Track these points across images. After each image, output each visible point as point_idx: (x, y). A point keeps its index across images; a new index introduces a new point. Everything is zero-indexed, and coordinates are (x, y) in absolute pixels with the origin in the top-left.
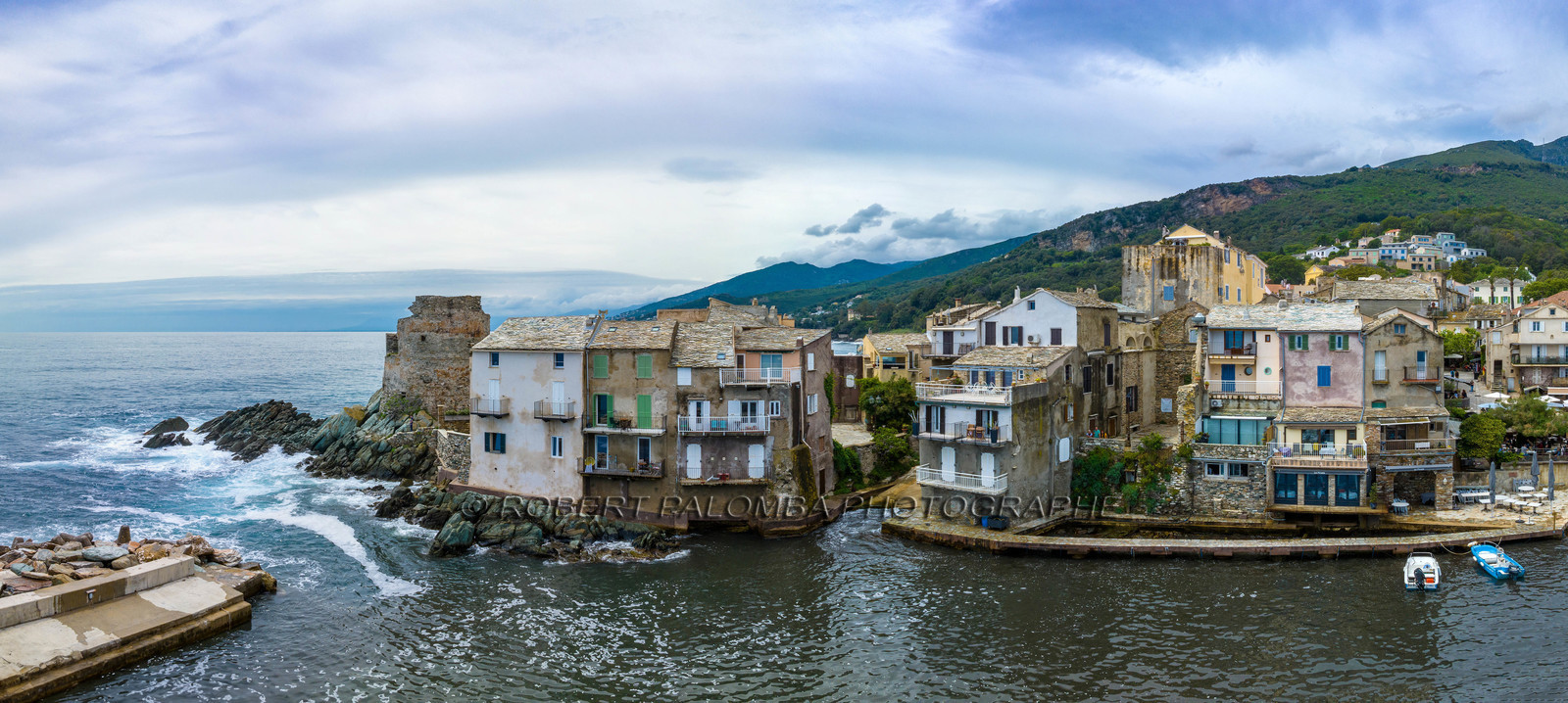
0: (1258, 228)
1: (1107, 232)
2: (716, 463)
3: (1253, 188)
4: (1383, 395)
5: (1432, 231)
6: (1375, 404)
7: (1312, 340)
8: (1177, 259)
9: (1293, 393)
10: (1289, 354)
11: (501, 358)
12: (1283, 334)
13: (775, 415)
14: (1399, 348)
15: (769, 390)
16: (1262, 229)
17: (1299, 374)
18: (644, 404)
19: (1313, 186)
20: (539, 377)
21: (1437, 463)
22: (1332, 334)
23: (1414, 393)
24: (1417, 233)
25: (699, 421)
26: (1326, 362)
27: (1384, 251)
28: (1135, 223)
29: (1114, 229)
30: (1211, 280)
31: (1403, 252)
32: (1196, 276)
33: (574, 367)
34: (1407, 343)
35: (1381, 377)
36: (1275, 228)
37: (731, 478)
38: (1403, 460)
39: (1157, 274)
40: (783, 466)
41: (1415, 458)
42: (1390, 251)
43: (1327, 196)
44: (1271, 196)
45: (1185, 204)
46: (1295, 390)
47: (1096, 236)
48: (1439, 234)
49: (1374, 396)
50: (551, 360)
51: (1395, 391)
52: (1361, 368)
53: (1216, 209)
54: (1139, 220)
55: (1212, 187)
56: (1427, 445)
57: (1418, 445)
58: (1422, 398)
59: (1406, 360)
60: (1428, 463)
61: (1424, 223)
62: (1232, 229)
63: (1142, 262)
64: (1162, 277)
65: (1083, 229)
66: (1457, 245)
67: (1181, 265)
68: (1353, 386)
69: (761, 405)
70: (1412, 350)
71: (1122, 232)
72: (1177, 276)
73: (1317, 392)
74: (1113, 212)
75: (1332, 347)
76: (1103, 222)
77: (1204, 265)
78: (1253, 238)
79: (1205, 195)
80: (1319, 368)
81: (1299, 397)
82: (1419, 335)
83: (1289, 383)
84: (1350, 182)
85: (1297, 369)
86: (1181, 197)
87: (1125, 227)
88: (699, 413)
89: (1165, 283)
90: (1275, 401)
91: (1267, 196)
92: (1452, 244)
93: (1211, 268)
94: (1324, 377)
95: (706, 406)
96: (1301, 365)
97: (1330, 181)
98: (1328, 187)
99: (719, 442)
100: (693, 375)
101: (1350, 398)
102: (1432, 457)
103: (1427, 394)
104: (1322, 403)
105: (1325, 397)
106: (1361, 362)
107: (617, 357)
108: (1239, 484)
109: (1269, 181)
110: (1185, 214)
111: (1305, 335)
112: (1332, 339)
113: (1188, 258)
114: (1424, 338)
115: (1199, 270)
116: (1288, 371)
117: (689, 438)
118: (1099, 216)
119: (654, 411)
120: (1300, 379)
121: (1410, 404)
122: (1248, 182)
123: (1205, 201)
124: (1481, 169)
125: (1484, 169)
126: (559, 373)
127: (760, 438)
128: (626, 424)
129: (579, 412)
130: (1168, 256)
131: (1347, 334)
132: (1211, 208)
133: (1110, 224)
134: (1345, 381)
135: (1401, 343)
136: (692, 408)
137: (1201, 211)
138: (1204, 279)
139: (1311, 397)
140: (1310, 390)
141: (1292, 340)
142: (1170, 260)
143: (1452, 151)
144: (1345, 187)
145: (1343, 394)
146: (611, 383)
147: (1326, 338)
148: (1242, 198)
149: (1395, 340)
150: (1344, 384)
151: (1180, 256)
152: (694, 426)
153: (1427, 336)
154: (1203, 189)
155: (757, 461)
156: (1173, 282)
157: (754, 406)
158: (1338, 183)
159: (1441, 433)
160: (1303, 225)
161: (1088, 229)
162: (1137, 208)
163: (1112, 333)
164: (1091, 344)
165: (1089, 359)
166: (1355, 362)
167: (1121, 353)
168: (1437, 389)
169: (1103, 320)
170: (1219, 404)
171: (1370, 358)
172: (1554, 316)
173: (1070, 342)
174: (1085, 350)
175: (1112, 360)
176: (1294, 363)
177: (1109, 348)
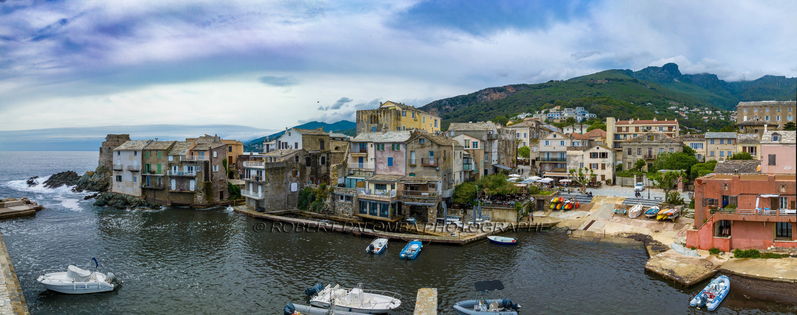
0: (508, 106)
1: (444, 108)
2: (180, 185)
3: (507, 89)
4: (414, 171)
5: (574, 107)
6: (411, 174)
7: (386, 146)
8: (378, 115)
9: (379, 169)
10: (377, 152)
12: (375, 143)
13: (198, 170)
14: (421, 149)
16: (510, 106)
17: (381, 161)
18: (159, 166)
19: (534, 88)
21: (428, 202)
22: (393, 143)
23: (427, 170)
24: (567, 107)
25: (175, 172)
26: (391, 156)
27: (549, 115)
28: (456, 104)
29: (447, 107)
30: (392, 124)
31: (558, 115)
32: (386, 122)
33: (139, 155)
34: (424, 147)
35: (413, 163)
36: (515, 106)
38: (413, 200)
39: (370, 122)
41: (419, 199)
42: (552, 115)
43: (539, 93)
44: (515, 93)
45: (478, 96)
46: (380, 168)
47: (439, 110)
48: (577, 108)
49: (410, 171)
50: (133, 153)
51: (419, 169)
52: (405, 158)
53: (491, 98)
54: (458, 103)
55: (489, 89)
56: (427, 194)
57: (423, 194)
58: (431, 173)
59: (424, 155)
60: (424, 202)
61: (571, 103)
62: (497, 107)
63: (364, 117)
64: (371, 123)
65: (433, 107)
66: (584, 112)
67: (379, 118)
68: (401, 166)
69: (194, 167)
70: (426, 150)
71: (450, 108)
72: (378, 123)
73: (388, 168)
74: (446, 100)
75: (393, 149)
76: (442, 104)
77: (389, 117)
79: (486, 92)
80: (389, 158)
81: (381, 170)
82: (430, 144)
83: (377, 164)
84: (549, 87)
85: (380, 159)
86: (476, 93)
87: (452, 106)
88: (175, 169)
89: (372, 125)
90: (371, 172)
91: (514, 93)
92: (582, 112)
93: (393, 119)
94: (390, 162)
95: (177, 167)
96: (382, 157)
97: (541, 86)
98: (540, 89)
100: (174, 157)
101: (400, 172)
102: (426, 199)
103: (433, 171)
104: (388, 173)
105: (391, 171)
106: (405, 156)
107: (152, 152)
108: (348, 204)
109: (514, 86)
110: (478, 101)
111: (383, 144)
112: (393, 146)
113: (382, 115)
114: (432, 145)
115: (387, 120)
116: (377, 159)
118: (441, 101)
119: (161, 168)
120: (382, 163)
121: (426, 175)
122: (505, 86)
123: (487, 95)
124: (607, 81)
125: (609, 81)
126: (135, 157)
127: (193, 178)
128: (154, 172)
129: (141, 168)
130: (374, 114)
131: (399, 143)
132: (489, 98)
133: (445, 105)
134: (398, 164)
135: (422, 147)
136: (173, 167)
137: (485, 99)
138: (389, 123)
139: (385, 170)
140: (385, 168)
141: (378, 146)
142: (375, 116)
143: (597, 73)
144: (547, 89)
145: (398, 170)
146: (150, 160)
147: (391, 145)
148: (503, 94)
149: (419, 146)
150: (398, 165)
151: (379, 114)
153: (433, 144)
154: (486, 89)
155: (192, 185)
156: (376, 125)
157: (192, 168)
158: (544, 87)
159: (434, 189)
160: (527, 105)
161: (436, 107)
162: (457, 98)
163: (326, 144)
164: (311, 148)
165: (310, 154)
166: (402, 155)
167: (330, 153)
168: (438, 168)
169: (320, 140)
170: (352, 172)
171: (409, 153)
172: (555, 138)
173: (300, 147)
174: (307, 150)
175: (325, 155)
176: (379, 156)
177: (323, 151)
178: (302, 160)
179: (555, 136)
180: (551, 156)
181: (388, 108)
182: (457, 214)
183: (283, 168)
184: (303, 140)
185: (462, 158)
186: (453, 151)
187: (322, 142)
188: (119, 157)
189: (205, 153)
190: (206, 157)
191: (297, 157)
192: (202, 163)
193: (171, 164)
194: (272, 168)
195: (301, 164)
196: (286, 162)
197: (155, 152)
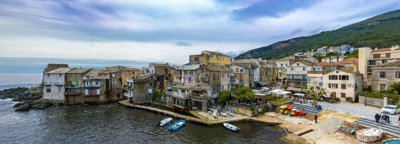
0: (291, 50)
1: (254, 53)
2: (90, 92)
3: (291, 41)
4: (199, 84)
5: (340, 45)
6: (198, 85)
7: (188, 72)
8: (198, 57)
10: (185, 74)
11: (50, 75)
13: (102, 84)
14: (202, 73)
15: (101, 80)
16: (292, 50)
18: (77, 82)
19: (309, 38)
20: (57, 78)
21: (202, 100)
22: (191, 70)
23: (205, 84)
24: (332, 46)
25: (87, 85)
27: (317, 52)
28: (261, 51)
29: (256, 53)
30: (205, 61)
32: (202, 60)
33: (63, 76)
34: (203, 72)
35: (199, 80)
36: (295, 50)
37: (93, 94)
38: (196, 98)
39: (195, 60)
40: (102, 92)
41: (198, 98)
42: (319, 52)
43: (312, 40)
44: (296, 42)
45: (273, 46)
46: (185, 82)
47: (252, 54)
48: (342, 45)
49: (197, 84)
50: (59, 75)
51: (201, 83)
52: (195, 78)
53: (280, 47)
54: (262, 50)
55: (279, 42)
56: (203, 96)
57: (201, 96)
58: (207, 85)
59: (203, 76)
60: (200, 100)
61: (337, 43)
62: (284, 51)
63: (192, 58)
64: (196, 61)
65: (249, 53)
66: (349, 48)
67: (199, 58)
69: (99, 82)
70: (205, 73)
71: (257, 53)
72: (198, 61)
73: (189, 82)
74: (255, 49)
75: (191, 73)
76: (253, 52)
77: (203, 58)
78: (289, 52)
79: (278, 44)
80: (189, 77)
81: (186, 84)
82: (206, 70)
83: (185, 80)
84: (321, 36)
85: (186, 78)
86: (272, 45)
87: (258, 52)
88: (88, 84)
89: (196, 62)
90: (182, 84)
91: (294, 42)
93: (205, 59)
94: (190, 79)
95: (89, 83)
97: (314, 36)
98: (313, 38)
99: (91, 89)
100: (86, 78)
101: (194, 84)
102: (201, 99)
103: (207, 84)
104: (189, 85)
105: (190, 83)
106: (195, 76)
107: (73, 75)
109: (295, 39)
110: (273, 49)
111: (187, 70)
112: (191, 71)
113: (200, 57)
114: (207, 71)
115: (203, 59)
116: (185, 78)
117: (85, 88)
118: (252, 50)
119: (79, 84)
120: (186, 80)
121: (204, 86)
122: (289, 40)
123: (278, 45)
126: (60, 78)
127: (99, 88)
128: (74, 86)
129: (64, 84)
130: (197, 57)
131: (193, 70)
132: (279, 47)
133: (255, 52)
134: (193, 80)
135: (202, 72)
136: (86, 83)
137: (277, 48)
138: (204, 61)
139: (188, 83)
140: (188, 82)
141: (185, 72)
142: (197, 58)
144: (319, 37)
145: (192, 83)
146: (71, 79)
147: (190, 71)
148: (288, 44)
149: (201, 71)
151: (199, 57)
152: (86, 86)
153: (207, 70)
154: (277, 43)
155: (98, 92)
156: (198, 62)
157: (98, 83)
158: (317, 37)
159: (206, 93)
160: (303, 48)
161: (250, 53)
162: (261, 48)
163: (168, 71)
164: (160, 73)
165: (159, 75)
166: (194, 76)
167: (171, 75)
168: (209, 83)
169: (165, 69)
170: (175, 84)
171: (197, 75)
172: (299, 66)
173: (154, 72)
174: (158, 74)
175: (168, 76)
176: (185, 76)
177: (167, 74)
178: (155, 78)
179: (298, 64)
180: (295, 77)
181: (205, 54)
182: (218, 107)
183: (144, 82)
184: (155, 69)
185: (230, 77)
186: (222, 74)
187: (166, 70)
188: (49, 78)
189: (107, 75)
190: (108, 77)
191: (152, 77)
192: (104, 80)
193: (85, 81)
194: (138, 82)
195: (154, 80)
196: (146, 79)
197: (75, 75)
